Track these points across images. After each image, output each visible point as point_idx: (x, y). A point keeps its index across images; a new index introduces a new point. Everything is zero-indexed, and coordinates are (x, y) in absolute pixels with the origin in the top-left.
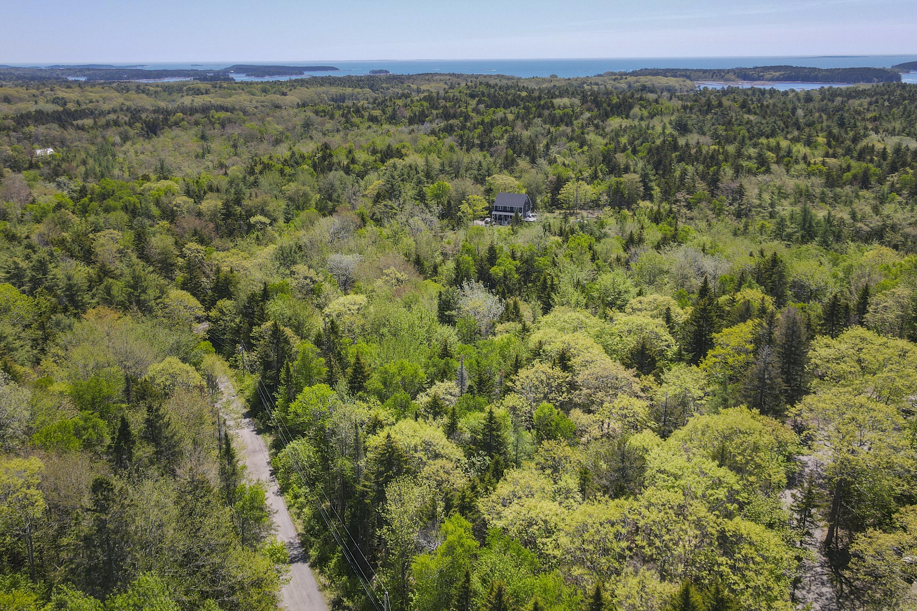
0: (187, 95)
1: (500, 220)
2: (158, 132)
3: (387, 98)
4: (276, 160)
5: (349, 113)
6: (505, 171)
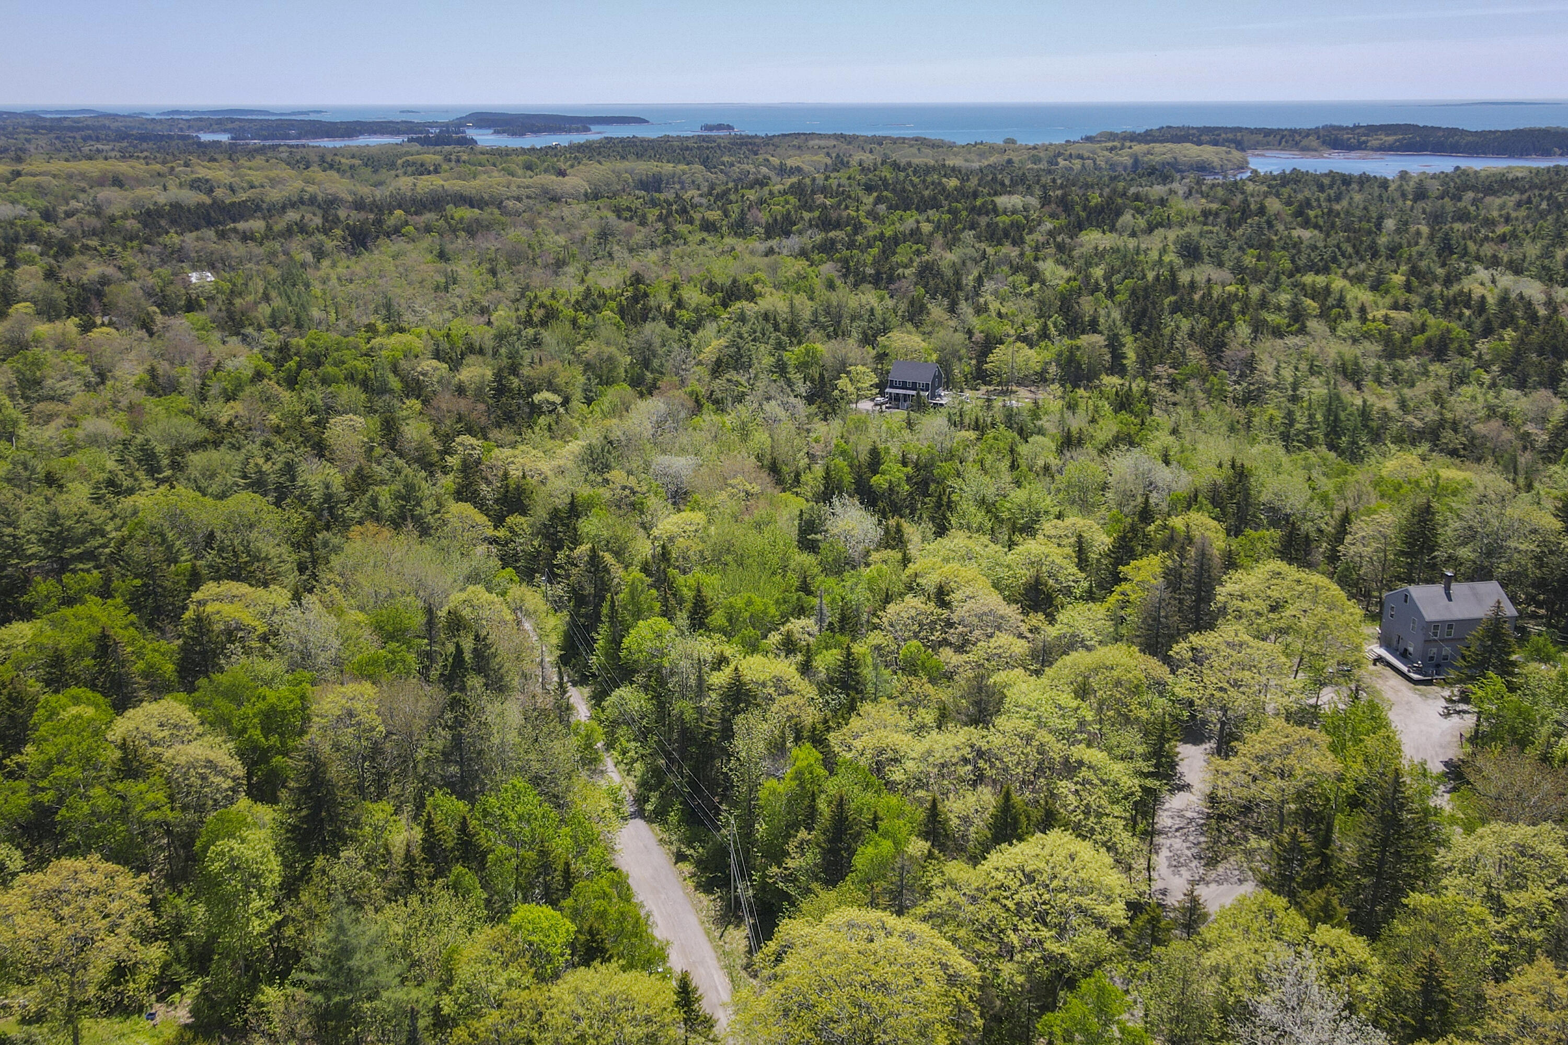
0: (405, 173)
1: (896, 401)
2: (369, 244)
3: (731, 185)
4: (562, 301)
5: (670, 213)
6: (909, 326)
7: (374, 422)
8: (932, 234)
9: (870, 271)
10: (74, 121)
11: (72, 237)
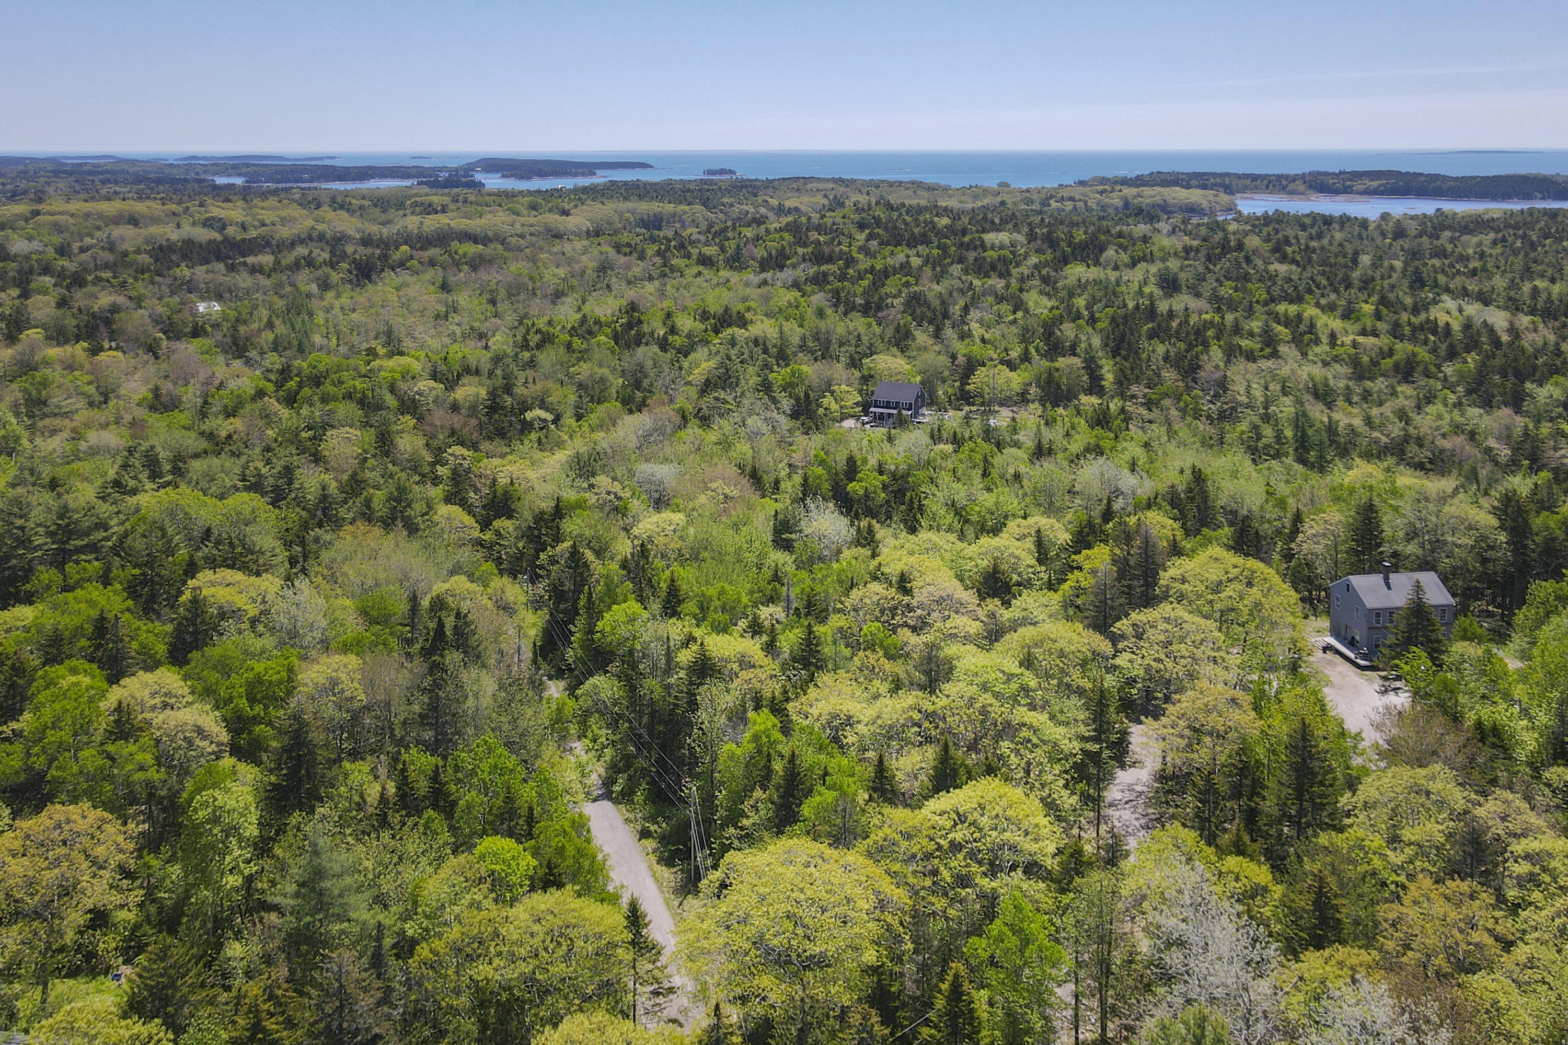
0: (413, 213)
1: (879, 419)
2: (374, 277)
3: (729, 223)
4: (559, 328)
5: (668, 249)
6: (894, 350)
7: (369, 436)
8: (921, 268)
9: (859, 301)
10: (94, 166)
11: (85, 269)
